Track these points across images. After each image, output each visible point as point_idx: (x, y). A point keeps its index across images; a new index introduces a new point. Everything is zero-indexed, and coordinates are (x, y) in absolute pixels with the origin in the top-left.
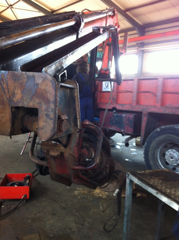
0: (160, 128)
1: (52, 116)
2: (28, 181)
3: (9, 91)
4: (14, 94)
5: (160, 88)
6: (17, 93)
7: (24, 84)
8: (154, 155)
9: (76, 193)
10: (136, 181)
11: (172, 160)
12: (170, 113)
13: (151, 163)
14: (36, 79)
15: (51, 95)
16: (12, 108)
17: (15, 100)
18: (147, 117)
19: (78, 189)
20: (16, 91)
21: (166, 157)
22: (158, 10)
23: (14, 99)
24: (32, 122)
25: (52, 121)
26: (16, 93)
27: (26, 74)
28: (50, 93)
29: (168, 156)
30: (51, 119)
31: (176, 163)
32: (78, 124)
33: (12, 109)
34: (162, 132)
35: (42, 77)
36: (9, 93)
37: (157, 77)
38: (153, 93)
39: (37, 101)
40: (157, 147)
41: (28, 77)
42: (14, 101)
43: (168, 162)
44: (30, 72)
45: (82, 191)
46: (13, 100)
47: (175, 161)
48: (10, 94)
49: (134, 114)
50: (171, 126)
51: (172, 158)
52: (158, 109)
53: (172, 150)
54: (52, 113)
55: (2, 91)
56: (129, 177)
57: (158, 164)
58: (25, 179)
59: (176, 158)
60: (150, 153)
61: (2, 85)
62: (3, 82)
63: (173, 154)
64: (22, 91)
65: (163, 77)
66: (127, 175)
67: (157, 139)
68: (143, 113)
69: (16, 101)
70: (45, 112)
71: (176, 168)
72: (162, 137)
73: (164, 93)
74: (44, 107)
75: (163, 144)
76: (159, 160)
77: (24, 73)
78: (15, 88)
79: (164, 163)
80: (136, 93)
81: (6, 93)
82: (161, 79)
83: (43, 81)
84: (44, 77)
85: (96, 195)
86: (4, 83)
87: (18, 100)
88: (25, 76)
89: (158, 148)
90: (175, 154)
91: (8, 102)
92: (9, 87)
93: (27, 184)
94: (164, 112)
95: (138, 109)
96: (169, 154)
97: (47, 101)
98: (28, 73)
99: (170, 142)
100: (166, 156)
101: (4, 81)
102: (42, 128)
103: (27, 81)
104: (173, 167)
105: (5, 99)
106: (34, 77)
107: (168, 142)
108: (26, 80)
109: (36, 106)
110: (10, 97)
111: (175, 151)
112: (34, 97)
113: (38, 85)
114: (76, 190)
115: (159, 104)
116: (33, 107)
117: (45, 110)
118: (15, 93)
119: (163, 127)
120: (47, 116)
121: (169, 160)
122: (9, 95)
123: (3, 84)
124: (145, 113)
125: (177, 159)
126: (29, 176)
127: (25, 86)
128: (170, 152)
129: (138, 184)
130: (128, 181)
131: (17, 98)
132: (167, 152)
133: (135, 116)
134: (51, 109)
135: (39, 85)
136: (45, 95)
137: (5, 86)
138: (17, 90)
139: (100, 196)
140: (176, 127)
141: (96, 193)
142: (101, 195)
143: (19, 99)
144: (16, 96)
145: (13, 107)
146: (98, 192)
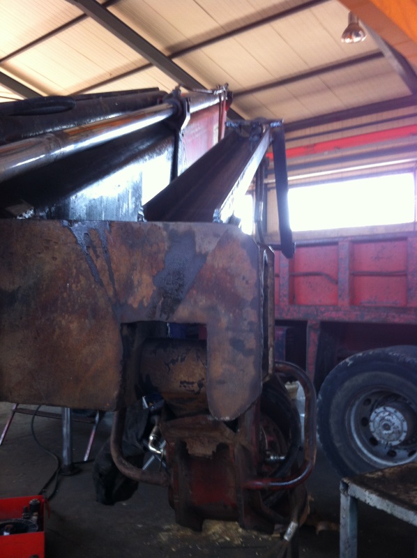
0: (352, 356)
1: (251, 342)
2: (35, 518)
3: (115, 277)
4: (129, 287)
5: (345, 264)
6: (140, 283)
7: (161, 256)
8: (342, 423)
9: (164, 539)
10: (372, 500)
11: (386, 434)
12: (374, 321)
13: (338, 445)
14: (198, 240)
15: (247, 283)
16: (122, 325)
17: (134, 302)
18: (319, 333)
19: (167, 527)
20: (136, 278)
21: (372, 427)
22: (296, 97)
23: (130, 301)
24: (168, 365)
25: (251, 359)
26: (136, 283)
27: (166, 228)
28: (244, 278)
29: (376, 424)
30: (248, 353)
31: (398, 439)
32: (270, 362)
33: (121, 331)
34: (359, 366)
35: (216, 235)
36: (114, 284)
37: (336, 240)
38: (327, 276)
39: (203, 301)
40: (348, 404)
41: (173, 236)
42: (131, 306)
43: (378, 439)
44: (179, 223)
45: (178, 530)
46: (126, 301)
47: (394, 435)
48: (116, 286)
49: (285, 328)
50: (378, 351)
51: (387, 427)
52: (344, 313)
53: (385, 409)
54: (252, 336)
55: (92, 279)
56: (350, 492)
57: (353, 446)
58: (26, 510)
59: (398, 427)
60: (332, 420)
61: (93, 261)
62: (95, 252)
63: (389, 418)
64: (154, 277)
65: (350, 239)
66: (341, 487)
67: (347, 384)
68: (309, 324)
69: (135, 306)
70: (230, 334)
71: (397, 451)
72: (359, 379)
73: (355, 274)
74: (225, 320)
75: (362, 397)
76: (355, 436)
77: (160, 224)
78: (133, 268)
79: (367, 442)
80: (287, 277)
81: (105, 283)
82: (347, 245)
83: (221, 245)
84: (222, 234)
85: (217, 540)
86: (98, 257)
87: (141, 302)
88: (165, 233)
89: (352, 406)
90: (394, 417)
91: (110, 310)
92: (113, 266)
93: (34, 526)
94: (359, 320)
95: (294, 314)
96: (378, 419)
97: (235, 302)
98: (172, 225)
99: (378, 390)
100: (371, 424)
101: (99, 250)
102: (222, 382)
103: (170, 248)
104: (387, 449)
105: (102, 302)
106: (190, 235)
107: (374, 391)
108: (166, 245)
109: (201, 317)
110: (116, 294)
111: (392, 410)
112: (194, 292)
113: (204, 256)
114: (163, 530)
115: (345, 302)
116: (192, 321)
117: (228, 329)
118: (132, 282)
119: (361, 354)
120: (237, 344)
121: (380, 434)
122: (115, 290)
123: (94, 258)
124: (314, 323)
125: (400, 428)
126: (38, 502)
127: (164, 262)
128: (382, 415)
129: (379, 507)
130: (345, 502)
131: (139, 298)
132: (373, 415)
133: (288, 332)
134: (246, 323)
135: (209, 259)
136: (228, 285)
137: (99, 263)
138: (139, 275)
139: (226, 540)
140: (391, 353)
141: (214, 533)
142: (228, 539)
143: (145, 300)
144: (136, 290)
145: (125, 324)
146: (220, 531)
